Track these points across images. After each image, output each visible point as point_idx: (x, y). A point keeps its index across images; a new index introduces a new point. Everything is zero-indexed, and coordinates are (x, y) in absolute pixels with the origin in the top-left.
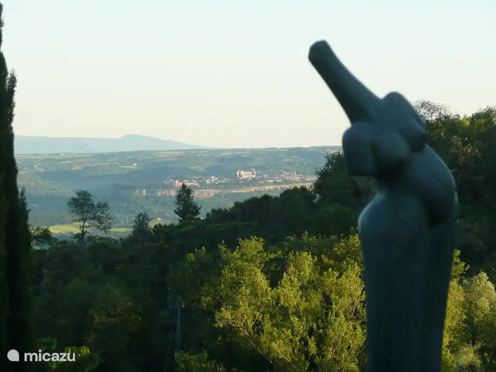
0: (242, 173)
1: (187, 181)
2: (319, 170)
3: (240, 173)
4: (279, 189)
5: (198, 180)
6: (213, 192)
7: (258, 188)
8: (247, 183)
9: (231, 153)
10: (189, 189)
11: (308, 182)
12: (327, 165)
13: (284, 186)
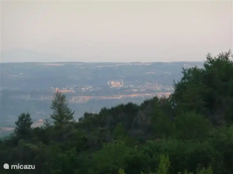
0: (112, 83)
1: (65, 89)
2: (177, 83)
3: (110, 83)
4: (143, 97)
5: (75, 88)
6: (87, 98)
7: (125, 95)
8: (116, 91)
9: (103, 66)
10: (63, 95)
11: (167, 91)
12: (183, 79)
13: (147, 94)
